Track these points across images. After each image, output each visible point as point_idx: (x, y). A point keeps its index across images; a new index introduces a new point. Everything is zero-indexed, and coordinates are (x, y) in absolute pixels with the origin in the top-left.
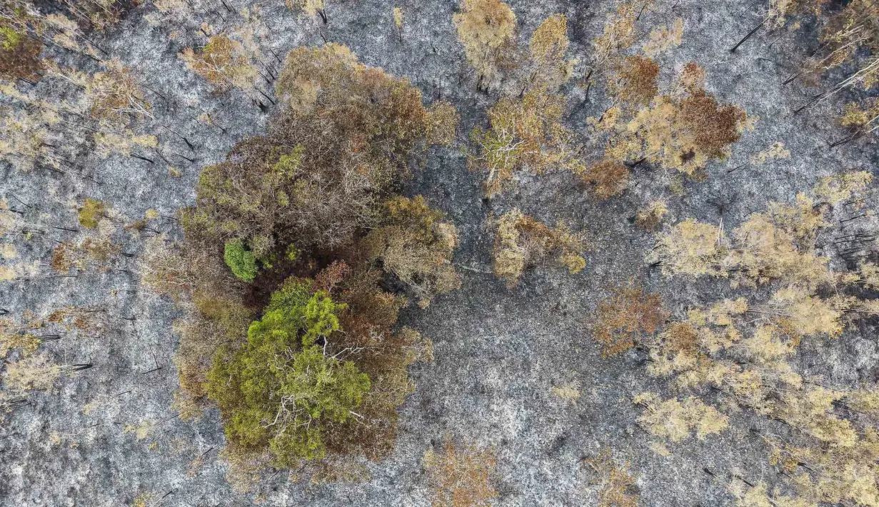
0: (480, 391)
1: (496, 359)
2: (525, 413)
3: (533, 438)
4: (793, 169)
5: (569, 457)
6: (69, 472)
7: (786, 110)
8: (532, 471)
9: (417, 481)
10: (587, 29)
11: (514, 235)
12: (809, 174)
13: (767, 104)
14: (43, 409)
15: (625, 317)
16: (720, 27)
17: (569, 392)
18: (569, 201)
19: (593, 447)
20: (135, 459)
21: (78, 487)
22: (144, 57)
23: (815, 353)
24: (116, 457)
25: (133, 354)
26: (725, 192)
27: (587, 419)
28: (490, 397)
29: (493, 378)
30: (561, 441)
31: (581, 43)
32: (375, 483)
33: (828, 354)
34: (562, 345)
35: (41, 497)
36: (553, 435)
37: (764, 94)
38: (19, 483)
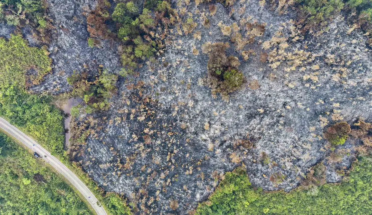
0: (249, 76)
1: (249, 71)
2: (257, 76)
3: (260, 78)
4: (276, 24)
5: (265, 78)
6: (197, 119)
7: (271, 15)
8: (262, 82)
9: (248, 91)
10: (234, 17)
11: (245, 54)
12: (279, 24)
13: (268, 16)
14: (187, 114)
15: (263, 57)
16: (255, 7)
17: (261, 69)
18: (247, 46)
19: (267, 75)
20: (207, 111)
21: (200, 120)
22: (172, 57)
23: (290, 49)
24: (204, 113)
25: (197, 98)
26: (268, 33)
27: (265, 72)
28: (251, 76)
29: (250, 74)
30: (263, 77)
31: (234, 20)
32: (242, 95)
33: (293, 48)
34: (257, 65)
35: (194, 125)
36: (262, 77)
37: (266, 15)
38: (189, 126)
